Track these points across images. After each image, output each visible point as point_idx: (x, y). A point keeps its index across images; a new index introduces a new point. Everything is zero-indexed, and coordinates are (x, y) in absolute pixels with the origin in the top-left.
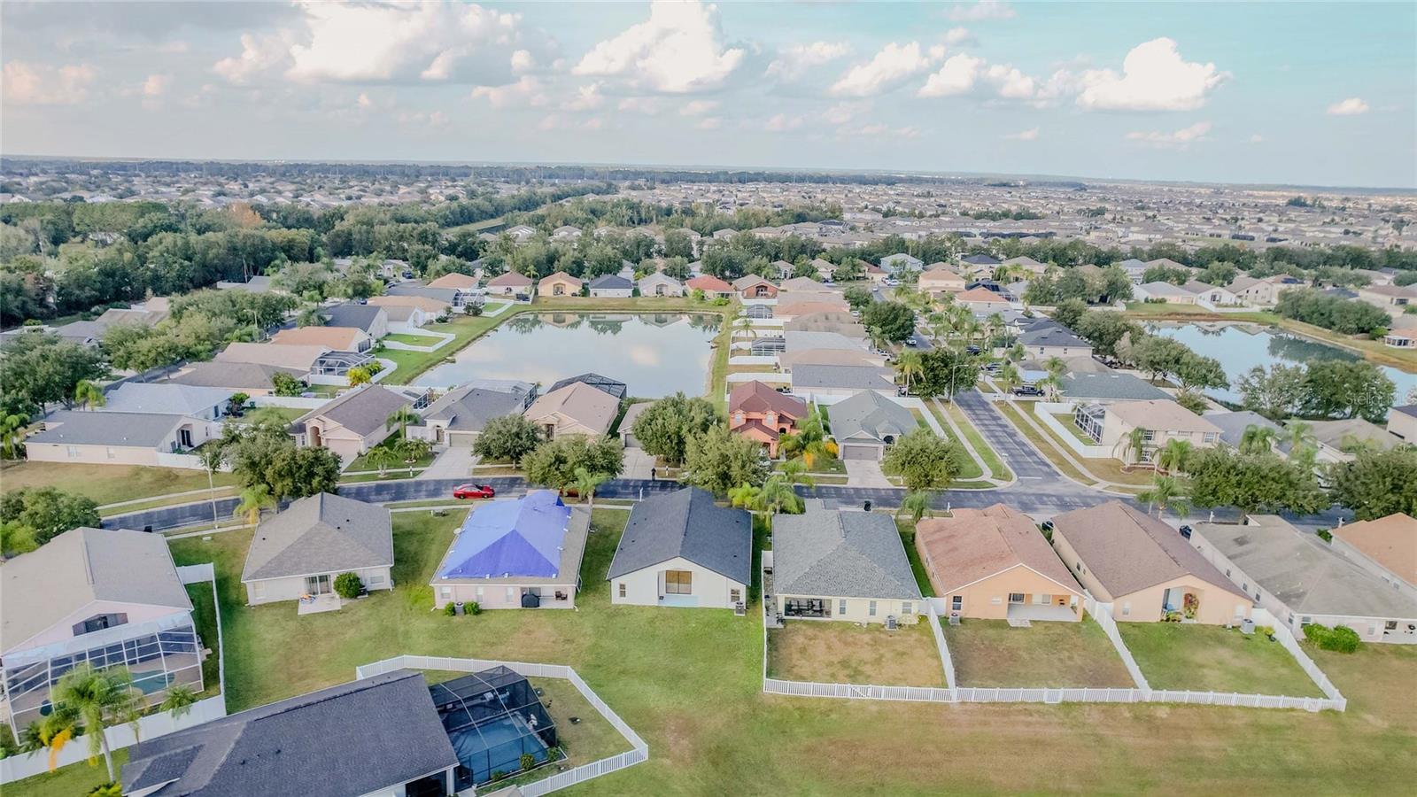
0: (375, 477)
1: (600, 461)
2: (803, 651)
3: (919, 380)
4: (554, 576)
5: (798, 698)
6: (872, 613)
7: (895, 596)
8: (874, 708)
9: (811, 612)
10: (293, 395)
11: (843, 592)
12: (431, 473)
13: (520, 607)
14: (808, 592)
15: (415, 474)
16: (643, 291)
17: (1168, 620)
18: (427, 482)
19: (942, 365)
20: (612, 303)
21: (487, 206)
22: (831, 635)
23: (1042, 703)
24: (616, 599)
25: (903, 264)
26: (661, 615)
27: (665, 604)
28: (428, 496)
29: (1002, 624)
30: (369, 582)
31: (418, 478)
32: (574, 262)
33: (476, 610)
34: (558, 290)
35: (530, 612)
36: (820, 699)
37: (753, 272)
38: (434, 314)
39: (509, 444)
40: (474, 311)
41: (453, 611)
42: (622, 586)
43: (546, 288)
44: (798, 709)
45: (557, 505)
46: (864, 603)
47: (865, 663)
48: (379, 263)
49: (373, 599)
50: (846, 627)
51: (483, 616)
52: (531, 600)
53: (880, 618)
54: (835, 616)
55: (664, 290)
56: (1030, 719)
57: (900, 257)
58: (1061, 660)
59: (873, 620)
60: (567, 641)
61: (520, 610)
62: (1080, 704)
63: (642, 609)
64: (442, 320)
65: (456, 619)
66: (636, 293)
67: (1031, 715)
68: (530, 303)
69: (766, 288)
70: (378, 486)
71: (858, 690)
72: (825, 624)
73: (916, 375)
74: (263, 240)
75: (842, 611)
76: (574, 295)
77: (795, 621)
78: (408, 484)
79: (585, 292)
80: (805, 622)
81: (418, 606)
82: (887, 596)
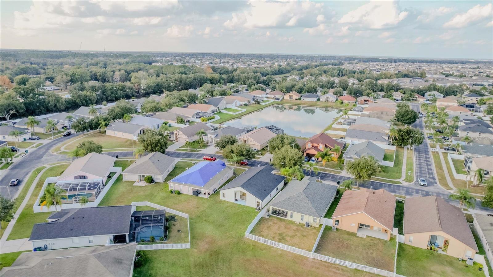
0: (187, 150)
1: (245, 152)
2: (268, 227)
3: (396, 139)
4: (202, 186)
5: (256, 242)
6: (302, 219)
7: (311, 215)
8: (280, 252)
9: (282, 215)
10: (181, 123)
11: (292, 210)
12: (204, 151)
13: (192, 194)
14: (280, 207)
15: (198, 151)
16: (321, 99)
17: (431, 249)
18: (200, 153)
19: (406, 134)
20: (308, 103)
22: (283, 224)
23: (346, 267)
24: (222, 198)
25: (434, 95)
26: (233, 206)
27: (237, 202)
28: (197, 158)
29: (354, 235)
30: (156, 179)
31: (198, 152)
32: (299, 88)
33: (179, 193)
34: (291, 97)
35: (195, 197)
36: (263, 244)
37: (366, 95)
38: (243, 103)
39: (224, 144)
40: (258, 102)
41: (172, 192)
42: (224, 194)
43: (287, 97)
44: (254, 246)
45: (222, 165)
46: (299, 215)
47: (288, 236)
48: (238, 85)
49: (155, 185)
50: (292, 222)
51: (180, 195)
52: (197, 193)
53: (304, 222)
54: (289, 218)
55: (329, 100)
56: (337, 271)
57: (432, 93)
58: (367, 253)
59: (302, 222)
60: (198, 208)
61: (192, 196)
62: (362, 271)
63: (228, 202)
64: (246, 105)
65: (172, 194)
66: (319, 100)
67: (339, 270)
68: (279, 101)
69: (368, 101)
70: (186, 153)
71: (277, 244)
72: (284, 220)
73: (395, 138)
74: (204, 77)
75: (291, 216)
76: (296, 99)
77: (274, 217)
78: (194, 153)
79: (300, 99)
80: (277, 218)
81: (165, 189)
82: (308, 214)
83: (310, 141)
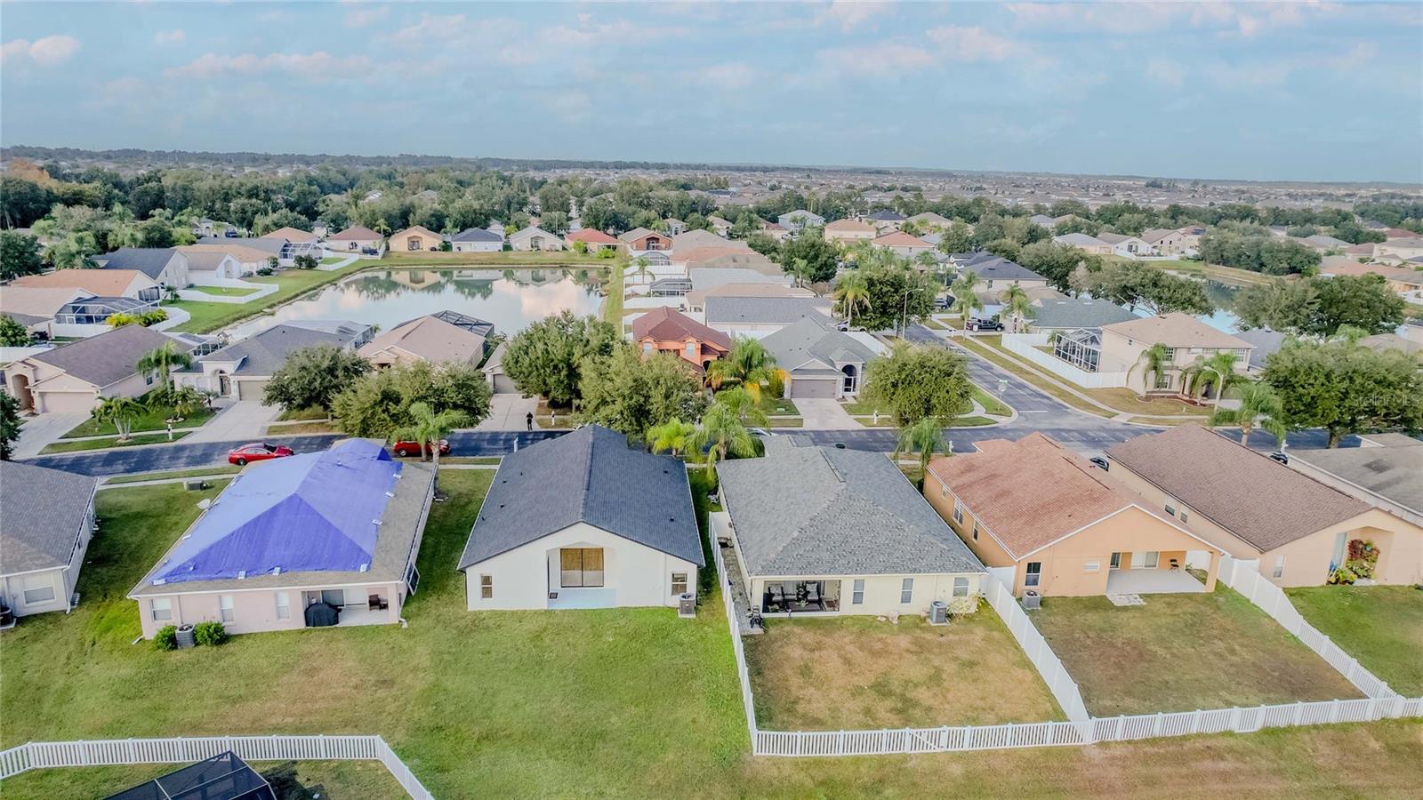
0: (112, 443)
1: (453, 396)
2: (805, 671)
3: (864, 311)
4: (363, 568)
5: (818, 763)
6: (906, 599)
7: (943, 568)
8: (957, 769)
9: (803, 604)
10: (13, 344)
11: (859, 567)
12: (201, 435)
13: (302, 625)
14: (802, 570)
15: (176, 437)
16: (515, 244)
17: (1337, 581)
18: (193, 447)
19: (892, 290)
20: (478, 257)
21: (340, 179)
22: (846, 639)
23: (1231, 734)
24: (475, 601)
25: (803, 220)
26: (549, 627)
27: (558, 606)
28: (188, 464)
29: (1099, 604)
30: (21, 600)
31: (179, 442)
32: (432, 215)
33: (219, 637)
34: (414, 243)
35: (322, 633)
36: (857, 761)
37: (641, 226)
38: (254, 265)
39: (317, 384)
40: (310, 263)
41: (171, 641)
42: (487, 580)
43: (399, 242)
44: (823, 783)
45: (380, 458)
46: (893, 582)
47: (916, 686)
49: (25, 631)
50: (866, 625)
51: (230, 647)
52: (323, 613)
53: (918, 606)
54: (847, 608)
55: (541, 244)
56: (1222, 765)
57: (799, 213)
58: (1220, 656)
59: (907, 609)
60: (386, 683)
61: (302, 632)
62: (1289, 729)
63: (520, 616)
64: (266, 273)
65: (177, 656)
66: (507, 248)
67: (1223, 759)
68: (379, 257)
69: (658, 239)
70: (112, 454)
71: (924, 738)
72: (829, 621)
73: (860, 304)
75: (858, 598)
76: (434, 249)
77: (781, 621)
78: (162, 450)
79: (446, 247)
80: (798, 622)
81: (109, 636)
82: (930, 569)
83: (651, 333)
